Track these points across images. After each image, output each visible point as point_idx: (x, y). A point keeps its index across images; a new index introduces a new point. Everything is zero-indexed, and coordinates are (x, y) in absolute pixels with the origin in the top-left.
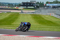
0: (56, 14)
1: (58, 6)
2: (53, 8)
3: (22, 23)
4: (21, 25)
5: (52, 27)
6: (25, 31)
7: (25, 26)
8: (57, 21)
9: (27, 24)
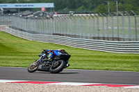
0: (13, 28)
1: (17, 9)
2: (5, 13)
3: (46, 52)
4: (43, 58)
5: (4, 57)
6: (58, 72)
7: (56, 60)
8: (14, 44)
9: (61, 55)
